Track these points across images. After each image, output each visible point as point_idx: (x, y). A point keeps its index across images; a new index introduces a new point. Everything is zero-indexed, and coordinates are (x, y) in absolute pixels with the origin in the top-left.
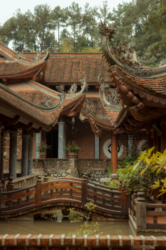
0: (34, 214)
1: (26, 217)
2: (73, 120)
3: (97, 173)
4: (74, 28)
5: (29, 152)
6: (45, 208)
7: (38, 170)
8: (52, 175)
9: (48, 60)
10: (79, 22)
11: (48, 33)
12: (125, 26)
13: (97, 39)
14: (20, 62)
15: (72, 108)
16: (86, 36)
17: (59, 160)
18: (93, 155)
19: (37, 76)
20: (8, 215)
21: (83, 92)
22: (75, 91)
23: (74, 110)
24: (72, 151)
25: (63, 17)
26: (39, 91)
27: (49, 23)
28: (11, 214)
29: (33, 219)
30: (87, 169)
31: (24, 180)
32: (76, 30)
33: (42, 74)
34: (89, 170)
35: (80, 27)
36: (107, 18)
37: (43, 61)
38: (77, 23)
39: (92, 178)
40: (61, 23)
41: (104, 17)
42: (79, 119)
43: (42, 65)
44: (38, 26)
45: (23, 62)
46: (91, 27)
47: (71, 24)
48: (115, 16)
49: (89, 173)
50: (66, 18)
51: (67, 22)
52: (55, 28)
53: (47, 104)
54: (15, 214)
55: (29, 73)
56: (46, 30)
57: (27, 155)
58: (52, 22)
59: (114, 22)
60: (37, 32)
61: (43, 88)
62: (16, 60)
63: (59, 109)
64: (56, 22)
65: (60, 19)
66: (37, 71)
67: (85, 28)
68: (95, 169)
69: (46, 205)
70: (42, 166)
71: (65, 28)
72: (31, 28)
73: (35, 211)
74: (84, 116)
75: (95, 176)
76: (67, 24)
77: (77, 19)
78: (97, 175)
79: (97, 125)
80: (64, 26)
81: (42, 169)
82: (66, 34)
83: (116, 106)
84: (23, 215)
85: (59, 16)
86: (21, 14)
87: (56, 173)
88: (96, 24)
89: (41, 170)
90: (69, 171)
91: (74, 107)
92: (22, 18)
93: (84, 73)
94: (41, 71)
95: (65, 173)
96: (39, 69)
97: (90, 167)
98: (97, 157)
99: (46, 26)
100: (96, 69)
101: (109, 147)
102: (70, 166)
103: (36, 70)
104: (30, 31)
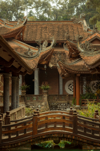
0: (32, 144)
1: (25, 147)
2: (45, 67)
3: (62, 105)
4: (37, 10)
5: (17, 90)
6: (41, 139)
7: (21, 103)
8: (31, 107)
9: (26, 24)
10: (41, 6)
11: (20, 13)
12: (70, 8)
13: (52, 17)
14: (6, 26)
15: (44, 58)
16: (45, 15)
17: (35, 96)
18: (58, 92)
19: (18, 36)
20: (9, 145)
21: (52, 47)
22: (46, 46)
23: (46, 60)
24: (45, 89)
25: (30, 3)
26: (20, 47)
27: (21, 7)
28: (11, 145)
29: (30, 149)
30: (55, 102)
31: (15, 112)
32: (38, 11)
33: (21, 34)
34: (56, 102)
35: (41, 9)
36: (58, 3)
37: (22, 25)
38: (39, 7)
39: (59, 108)
40: (28, 7)
41: (56, 3)
42: (49, 67)
43: (22, 28)
44: (14, 8)
45: (8, 26)
46: (48, 9)
47: (35, 7)
48: (63, 2)
49: (56, 105)
50: (32, 3)
51: (33, 6)
52: (24, 10)
53: (29, 54)
54: (14, 144)
55: (13, 33)
56: (19, 11)
57: (16, 92)
58: (23, 6)
59: (63, 6)
60: (13, 12)
61: (23, 44)
62: (3, 25)
63: (38, 58)
64: (25, 6)
65: (28, 4)
66: (19, 32)
67: (44, 10)
68: (60, 102)
69: (42, 136)
70: (23, 101)
71: (31, 10)
72: (9, 10)
73: (32, 142)
74: (52, 64)
75: (61, 107)
76: (32, 7)
77: (39, 4)
78: (62, 106)
79: (65, 70)
80: (30, 8)
81: (24, 102)
82: (32, 13)
83: (89, 52)
84: (22, 145)
85: (27, 2)
86: (3, 1)
87: (34, 105)
88: (51, 7)
89: (23, 104)
90: (43, 104)
91: (46, 57)
92: (4, 4)
93: (50, 34)
94: (21, 32)
95: (40, 105)
96: (20, 31)
97: (56, 100)
98: (61, 93)
99: (19, 9)
100: (58, 32)
101: (69, 86)
102: (44, 100)
103: (17, 32)
104: (9, 12)
